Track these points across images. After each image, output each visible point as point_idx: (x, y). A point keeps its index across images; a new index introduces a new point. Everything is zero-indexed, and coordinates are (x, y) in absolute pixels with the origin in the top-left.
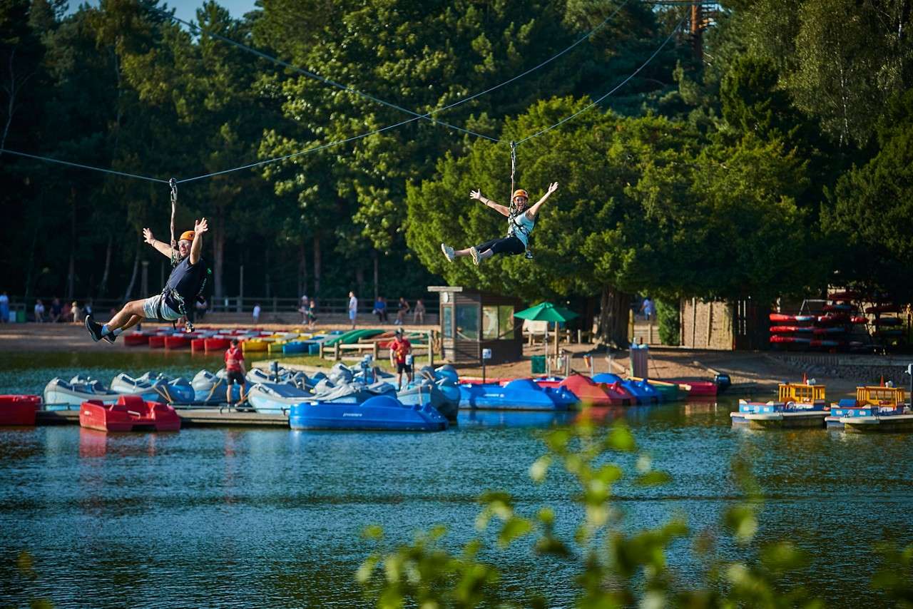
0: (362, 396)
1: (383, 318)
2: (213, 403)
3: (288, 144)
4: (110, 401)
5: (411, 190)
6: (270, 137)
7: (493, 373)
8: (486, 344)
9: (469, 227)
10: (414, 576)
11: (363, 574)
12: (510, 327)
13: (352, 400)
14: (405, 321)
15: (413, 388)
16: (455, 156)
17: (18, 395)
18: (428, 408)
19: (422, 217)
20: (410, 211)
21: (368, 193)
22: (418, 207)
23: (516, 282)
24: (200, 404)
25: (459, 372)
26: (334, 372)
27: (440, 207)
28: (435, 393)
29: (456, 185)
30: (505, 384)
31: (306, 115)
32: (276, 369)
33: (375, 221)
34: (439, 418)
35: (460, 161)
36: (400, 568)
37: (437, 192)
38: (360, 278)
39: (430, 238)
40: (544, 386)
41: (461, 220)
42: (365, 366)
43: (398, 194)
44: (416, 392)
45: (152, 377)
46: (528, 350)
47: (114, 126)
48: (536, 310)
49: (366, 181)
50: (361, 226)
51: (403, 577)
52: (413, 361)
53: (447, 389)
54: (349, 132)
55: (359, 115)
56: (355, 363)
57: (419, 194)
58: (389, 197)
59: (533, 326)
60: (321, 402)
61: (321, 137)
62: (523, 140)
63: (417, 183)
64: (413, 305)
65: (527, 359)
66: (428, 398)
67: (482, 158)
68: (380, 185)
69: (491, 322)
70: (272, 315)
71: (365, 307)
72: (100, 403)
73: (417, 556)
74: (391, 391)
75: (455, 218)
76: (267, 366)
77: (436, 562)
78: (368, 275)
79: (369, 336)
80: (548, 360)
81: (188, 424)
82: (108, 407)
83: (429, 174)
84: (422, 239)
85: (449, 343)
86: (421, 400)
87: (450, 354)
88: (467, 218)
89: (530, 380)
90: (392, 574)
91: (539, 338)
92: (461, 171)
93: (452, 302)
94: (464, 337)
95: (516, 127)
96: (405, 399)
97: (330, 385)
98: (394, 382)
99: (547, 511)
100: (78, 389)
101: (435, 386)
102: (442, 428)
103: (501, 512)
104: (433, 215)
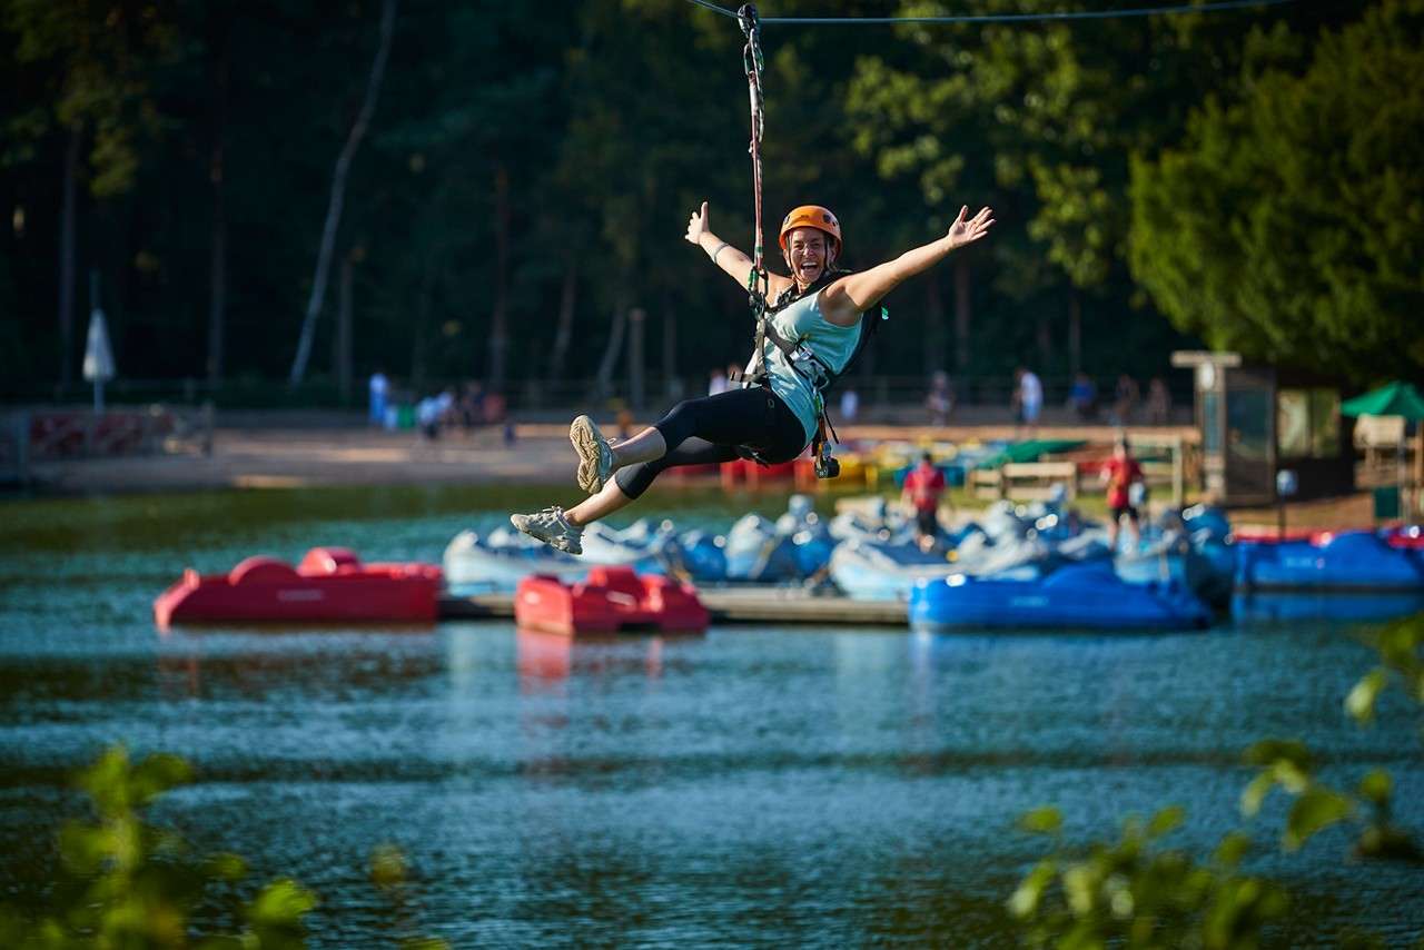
0: (1048, 564)
1: (1090, 416)
2: (767, 579)
3: (903, 84)
4: (575, 577)
5: (1139, 170)
6: (870, 73)
7: (1298, 520)
8: (1283, 462)
9: (1252, 239)
10: (1122, 903)
11: (1024, 900)
12: (1331, 430)
13: (1028, 574)
14: (1130, 421)
15: (1149, 550)
16: (1226, 103)
17: (401, 565)
18: (1174, 586)
19: (1163, 221)
20: (1140, 211)
21: (1058, 179)
22: (1153, 203)
23: (1342, 346)
24: (741, 581)
25: (1233, 518)
26: (995, 520)
27: (1196, 202)
28: (1192, 559)
29: (1226, 161)
30: (1326, 540)
31: (939, 32)
32: (884, 513)
33: (1073, 232)
34: (1194, 609)
35: (1235, 115)
36: (1096, 889)
37: (1191, 174)
38: (1044, 340)
39: (1178, 262)
40: (1401, 546)
41: (1236, 228)
42: (1051, 507)
43: (1115, 179)
44: (1155, 557)
45: (652, 529)
46: (1367, 475)
47: (577, 56)
48: (1384, 397)
49: (1056, 155)
50: (1047, 244)
51: (1102, 905)
52: (1145, 497)
53: (1213, 551)
54: (1019, 60)
55: (1039, 29)
56: (1032, 503)
57: (1156, 178)
58: (1101, 185)
59: (1376, 428)
60: (971, 579)
61: (967, 70)
62: (1353, 71)
63: (1153, 157)
64: (1144, 392)
65: (1363, 492)
66: (1178, 568)
67: (1276, 108)
68: (1079, 160)
69: (1294, 422)
70: (879, 411)
71: (1055, 396)
72: (553, 579)
73: (1126, 866)
74: (1106, 555)
75: (1225, 224)
76: (870, 507)
77: (1167, 876)
78: (1059, 336)
79: (1061, 451)
80: (1405, 496)
81: (721, 619)
82: (570, 588)
83: (1175, 139)
84: (1162, 263)
85: (1214, 463)
86: (1164, 572)
87: (1216, 483)
88: (1247, 223)
89: (1373, 535)
90: (1081, 900)
91: (1387, 453)
92: (1236, 133)
93: (1220, 387)
94: (1244, 451)
95: (1340, 47)
96: (1131, 570)
97: (989, 542)
98: (1105, 537)
99: (1377, 778)
100: (512, 552)
101: (1192, 545)
102: (1200, 625)
103: (1291, 780)
104: (1184, 217)
